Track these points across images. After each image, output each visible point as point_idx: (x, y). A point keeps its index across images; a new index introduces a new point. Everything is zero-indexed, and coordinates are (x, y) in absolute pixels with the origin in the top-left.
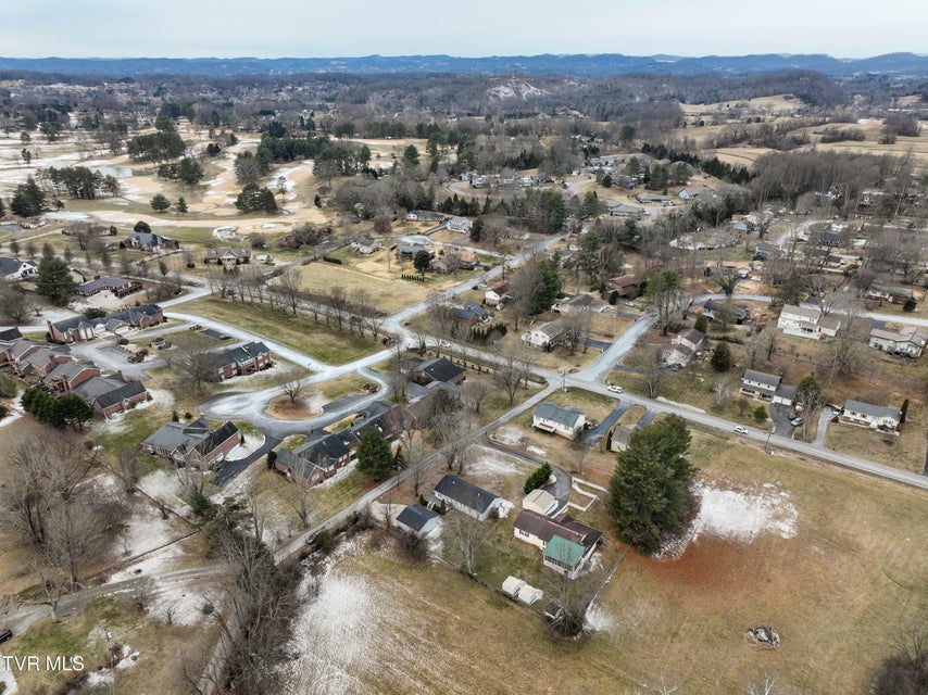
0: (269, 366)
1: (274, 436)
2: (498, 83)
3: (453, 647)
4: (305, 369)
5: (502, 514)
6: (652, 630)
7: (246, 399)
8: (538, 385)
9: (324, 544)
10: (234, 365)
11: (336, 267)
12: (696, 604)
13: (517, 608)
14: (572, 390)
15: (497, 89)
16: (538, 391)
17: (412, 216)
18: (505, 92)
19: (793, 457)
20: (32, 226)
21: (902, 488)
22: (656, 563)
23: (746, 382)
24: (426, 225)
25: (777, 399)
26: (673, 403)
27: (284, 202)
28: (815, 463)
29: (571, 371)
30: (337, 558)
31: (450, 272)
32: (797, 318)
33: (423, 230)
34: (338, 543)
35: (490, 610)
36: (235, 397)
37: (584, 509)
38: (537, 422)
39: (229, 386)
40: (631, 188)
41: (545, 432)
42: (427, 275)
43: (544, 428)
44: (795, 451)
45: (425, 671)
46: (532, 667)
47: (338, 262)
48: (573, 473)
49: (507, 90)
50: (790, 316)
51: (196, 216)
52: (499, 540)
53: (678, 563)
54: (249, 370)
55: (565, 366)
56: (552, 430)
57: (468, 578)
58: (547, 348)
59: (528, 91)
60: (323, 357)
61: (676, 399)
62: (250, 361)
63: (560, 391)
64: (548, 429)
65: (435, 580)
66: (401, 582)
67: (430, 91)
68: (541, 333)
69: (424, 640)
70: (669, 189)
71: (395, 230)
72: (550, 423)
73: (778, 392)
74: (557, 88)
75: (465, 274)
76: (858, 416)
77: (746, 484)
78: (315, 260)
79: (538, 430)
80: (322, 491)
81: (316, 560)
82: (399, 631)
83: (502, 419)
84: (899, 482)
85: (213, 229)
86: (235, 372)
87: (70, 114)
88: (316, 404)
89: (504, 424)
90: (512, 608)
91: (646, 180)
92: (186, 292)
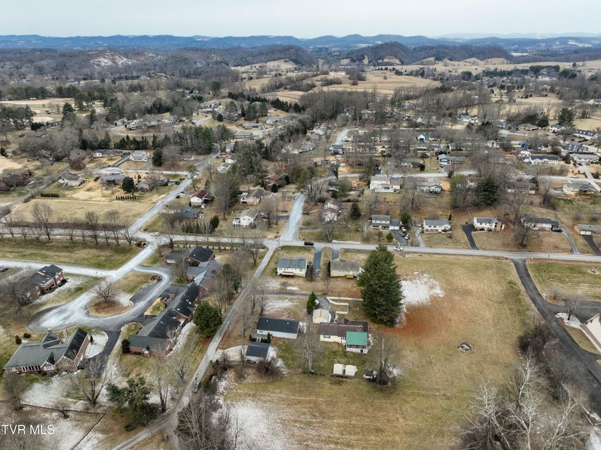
0: (64, 282)
1: (111, 329)
2: (98, 56)
3: (333, 417)
4: (87, 276)
6: (420, 365)
7: (65, 310)
8: (263, 250)
9: (208, 386)
10: (37, 288)
12: (429, 344)
13: (350, 381)
14: (283, 248)
15: (98, 59)
16: (264, 253)
17: (98, 154)
18: (105, 62)
19: (415, 255)
21: (467, 258)
23: (374, 222)
24: (111, 160)
25: (391, 228)
26: (342, 242)
28: (427, 256)
29: (276, 237)
30: (222, 394)
31: (151, 189)
32: (380, 182)
33: (111, 163)
34: (215, 385)
35: (336, 387)
36: (55, 311)
37: (347, 313)
38: (280, 271)
40: (236, 121)
41: (288, 276)
42: (136, 194)
43: (287, 274)
44: (415, 252)
45: (329, 437)
46: (380, 409)
47: (56, 196)
48: (325, 294)
49: (106, 61)
50: (376, 182)
53: (407, 326)
54: (51, 289)
55: (271, 235)
56: (292, 274)
57: (310, 375)
58: (254, 226)
59: (122, 61)
61: (342, 239)
62: (51, 281)
63: (278, 250)
64: (290, 274)
65: (294, 383)
66: (273, 393)
68: (247, 217)
69: (314, 421)
71: (88, 166)
72: (290, 270)
73: (392, 224)
74: (142, 58)
75: (163, 189)
76: (432, 228)
77: (407, 275)
78: (33, 197)
79: (282, 276)
80: (177, 355)
81: (210, 401)
82: (296, 421)
83: (256, 275)
84: (465, 255)
86: (39, 293)
88: (124, 299)
89: (260, 278)
90: (346, 382)
91: (243, 115)
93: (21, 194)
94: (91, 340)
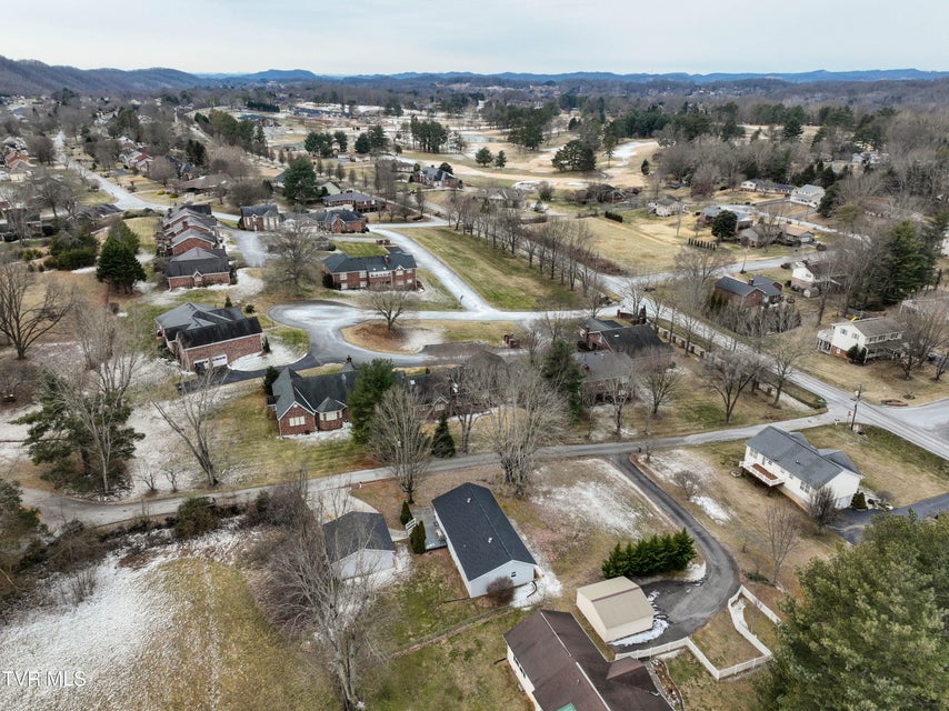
0: (411, 288)
1: (318, 358)
4: (454, 299)
5: (522, 599)
7: (340, 312)
8: (804, 408)
10: (363, 275)
11: (612, 224)
14: (873, 431)
16: (797, 415)
17: (749, 184)
20: (357, 159)
24: (762, 197)
27: (609, 167)
29: (886, 403)
30: (185, 552)
31: (761, 246)
33: (757, 201)
34: (216, 528)
36: (333, 307)
37: (717, 674)
38: (750, 461)
39: (342, 296)
41: (758, 483)
43: (757, 474)
47: (619, 219)
48: (754, 577)
51: (511, 171)
52: (469, 654)
54: (383, 285)
55: (880, 391)
56: (771, 483)
57: (339, 706)
58: (855, 357)
60: (495, 298)
62: (386, 273)
63: (847, 427)
64: (764, 478)
67: (869, 95)
71: (720, 199)
72: (773, 468)
78: (595, 215)
79: (746, 476)
80: (294, 446)
81: (152, 542)
83: (691, 439)
85: (516, 181)
86: (362, 284)
87: (480, 102)
89: (689, 447)
92: (427, 220)
93: (591, 209)
94: (267, 349)
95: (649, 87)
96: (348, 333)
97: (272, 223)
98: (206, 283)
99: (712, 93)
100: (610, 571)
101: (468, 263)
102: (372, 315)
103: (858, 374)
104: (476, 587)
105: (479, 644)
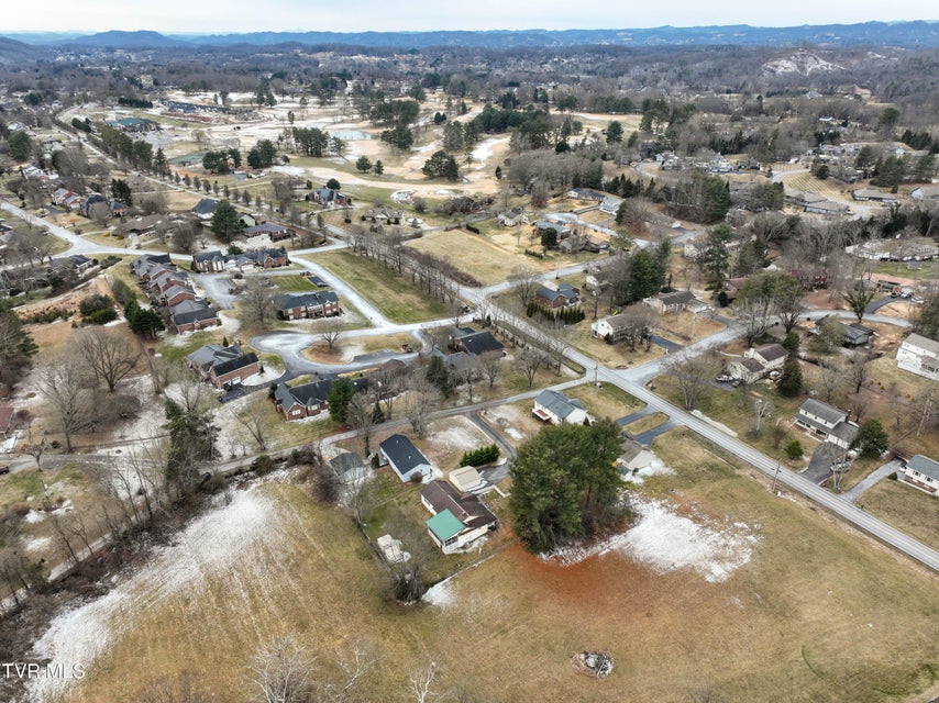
0: (336, 314)
1: (293, 372)
2: (780, 57)
3: (298, 577)
4: (366, 319)
5: (426, 480)
6: (485, 621)
7: (295, 338)
8: (574, 374)
9: (263, 467)
10: (303, 308)
11: (472, 236)
12: (552, 613)
13: (378, 563)
14: (606, 385)
15: (775, 63)
16: (569, 379)
17: (573, 194)
18: (786, 66)
19: (803, 504)
20: (254, 176)
21: (920, 571)
22: (539, 563)
23: (802, 412)
25: (832, 439)
26: (708, 419)
27: (470, 171)
28: (826, 517)
29: (619, 367)
30: (265, 481)
31: (572, 253)
32: (921, 352)
33: (578, 208)
34: (274, 469)
35: (354, 557)
36: (289, 335)
37: (504, 495)
38: (538, 407)
39: (292, 325)
40: (852, 182)
41: (540, 419)
42: (550, 253)
43: (540, 415)
44: (808, 498)
45: (259, 587)
46: (347, 614)
47: (476, 231)
49: (788, 64)
50: (912, 348)
51: (389, 178)
52: (406, 503)
53: (564, 569)
54: (317, 315)
55: (618, 360)
56: (544, 419)
57: (356, 526)
58: (608, 340)
59: (815, 65)
60: (393, 315)
61: (713, 416)
62: (319, 306)
63: (593, 384)
65: (328, 520)
66: (300, 514)
69: (278, 564)
70: (901, 187)
71: (552, 206)
72: (546, 411)
73: (837, 430)
74: (855, 62)
75: (588, 255)
76: (922, 478)
77: (713, 517)
78: (459, 227)
79: (535, 416)
80: (297, 425)
81: (247, 478)
82: (266, 550)
83: (510, 399)
84: (919, 563)
85: (393, 191)
86: (304, 315)
87: (348, 82)
88: (350, 354)
89: (508, 404)
90: (374, 562)
91: (875, 173)
92: (330, 243)
93: (456, 221)
94: (262, 371)
95: (508, 56)
96: (305, 353)
97: (219, 265)
98: (203, 327)
99: (566, 61)
100: (463, 464)
101: (370, 285)
102: (318, 338)
103: (609, 350)
104: (405, 478)
105: (410, 499)
